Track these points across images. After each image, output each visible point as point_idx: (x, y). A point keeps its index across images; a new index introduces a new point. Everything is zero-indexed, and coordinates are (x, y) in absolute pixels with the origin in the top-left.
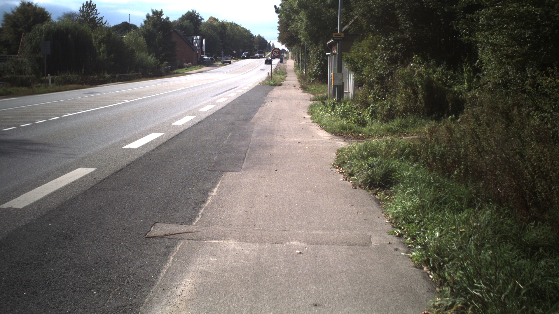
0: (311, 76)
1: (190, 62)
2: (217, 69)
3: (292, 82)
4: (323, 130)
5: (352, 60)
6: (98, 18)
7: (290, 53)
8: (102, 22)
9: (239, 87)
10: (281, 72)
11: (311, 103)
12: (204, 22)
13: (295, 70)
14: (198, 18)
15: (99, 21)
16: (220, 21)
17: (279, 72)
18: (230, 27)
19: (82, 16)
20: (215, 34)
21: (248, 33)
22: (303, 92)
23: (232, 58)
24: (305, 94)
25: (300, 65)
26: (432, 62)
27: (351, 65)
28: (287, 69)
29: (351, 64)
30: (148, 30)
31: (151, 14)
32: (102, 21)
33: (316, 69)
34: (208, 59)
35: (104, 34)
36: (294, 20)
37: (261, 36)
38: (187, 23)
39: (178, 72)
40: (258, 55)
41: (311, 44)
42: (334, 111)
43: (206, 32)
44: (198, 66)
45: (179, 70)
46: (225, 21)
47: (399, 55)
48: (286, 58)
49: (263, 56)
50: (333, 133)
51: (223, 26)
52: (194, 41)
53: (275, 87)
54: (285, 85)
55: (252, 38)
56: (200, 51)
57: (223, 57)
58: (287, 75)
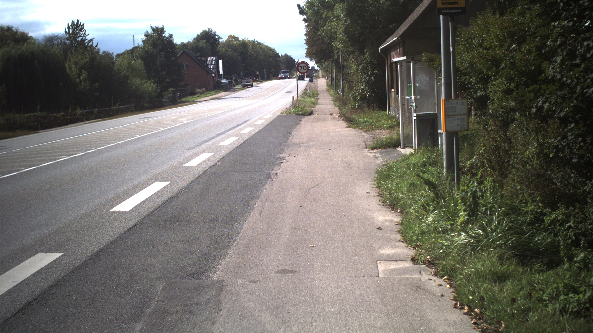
1: (203, 88)
2: (236, 93)
3: (326, 106)
6: (88, 40)
7: (320, 71)
10: (311, 93)
11: (374, 159)
12: (223, 41)
13: (328, 90)
14: (215, 37)
15: (88, 44)
16: (240, 39)
17: (309, 94)
18: (252, 46)
19: (68, 39)
20: (236, 54)
21: (273, 52)
22: (348, 127)
23: (254, 81)
25: (333, 85)
28: (318, 89)
30: (147, 52)
31: (150, 31)
32: (92, 44)
34: (226, 83)
37: (288, 55)
38: (203, 43)
39: (188, 100)
41: (353, 52)
43: (225, 52)
44: (214, 92)
45: (190, 98)
46: (246, 39)
48: (316, 77)
49: (289, 76)
51: (244, 45)
52: (209, 63)
53: (304, 117)
54: (317, 113)
55: (277, 57)
56: (217, 74)
57: (243, 79)
58: (319, 97)
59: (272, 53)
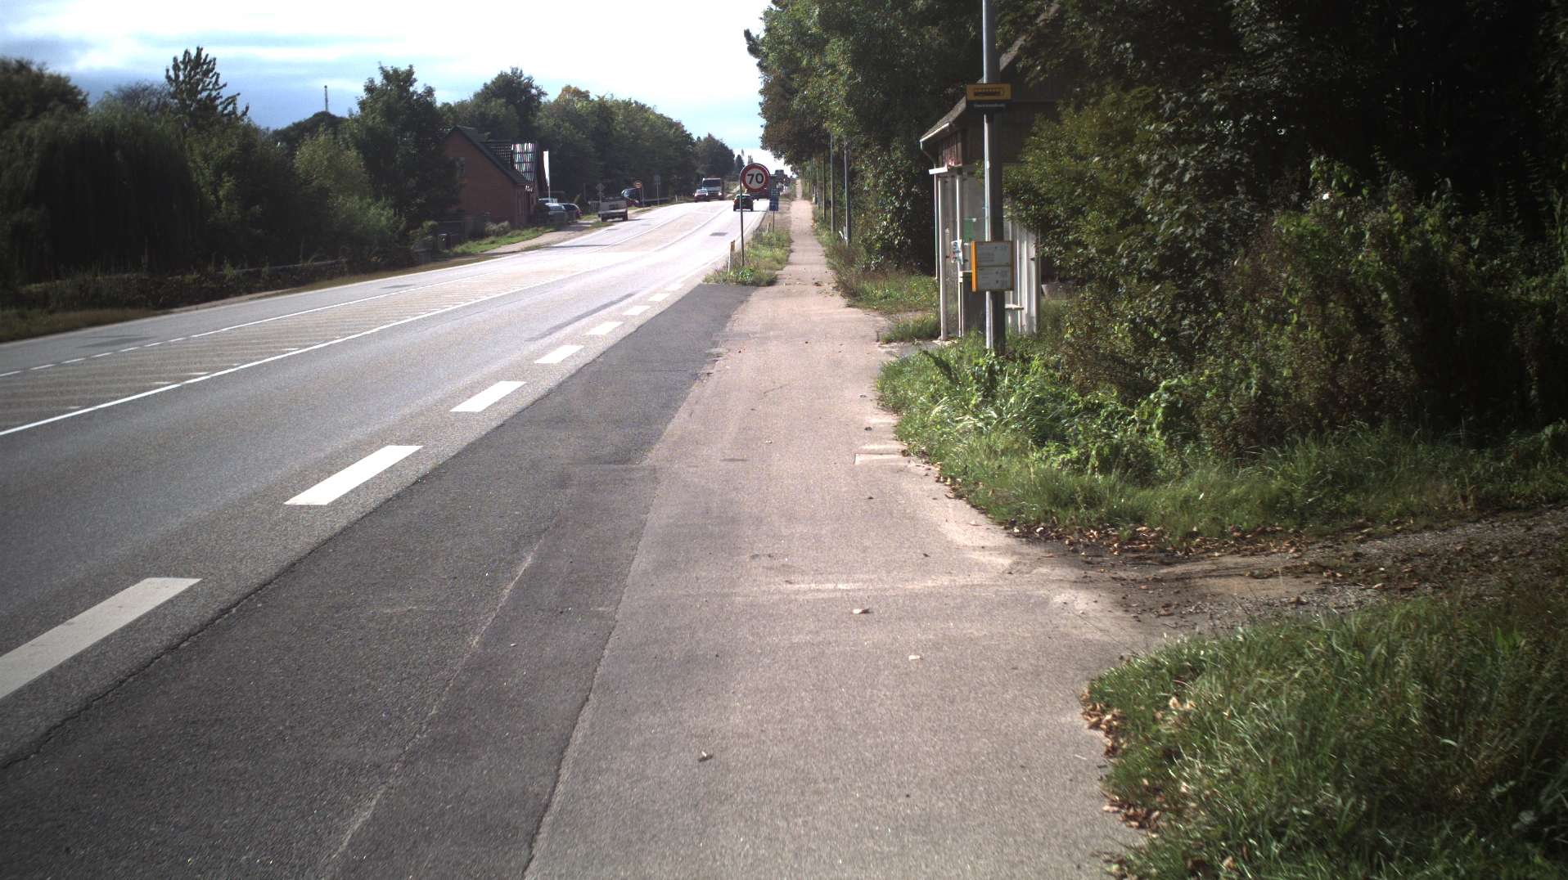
0: (869, 250)
1: (504, 221)
2: (584, 237)
3: (807, 267)
4: (961, 503)
5: (1028, 188)
6: (223, 99)
7: (799, 181)
8: (234, 112)
9: (635, 297)
10: (773, 238)
11: (885, 354)
12: (549, 101)
13: (816, 230)
14: (530, 92)
15: (225, 108)
16: (592, 96)
17: (769, 239)
18: (623, 115)
19: (173, 96)
20: (581, 136)
21: (677, 129)
22: (849, 306)
23: (630, 204)
24: (856, 313)
25: (829, 218)
26: (1395, 181)
27: (1026, 209)
28: (792, 228)
29: (1027, 204)
30: (371, 131)
31: (379, 80)
32: (235, 108)
33: (887, 227)
34: (559, 208)
35: (230, 145)
36: (809, 71)
37: (714, 139)
38: (497, 106)
39: (468, 251)
40: (704, 191)
41: (866, 146)
42: (993, 403)
43: (555, 131)
44: (530, 231)
45: (472, 246)
46: (608, 97)
47: (1240, 160)
48: (787, 196)
49: (720, 194)
50: (1013, 524)
51: (605, 111)
52: (518, 158)
53: (755, 290)
54: (786, 281)
55: (687, 143)
56: (536, 186)
57: (603, 200)
58: (792, 247)
59: (675, 133)
